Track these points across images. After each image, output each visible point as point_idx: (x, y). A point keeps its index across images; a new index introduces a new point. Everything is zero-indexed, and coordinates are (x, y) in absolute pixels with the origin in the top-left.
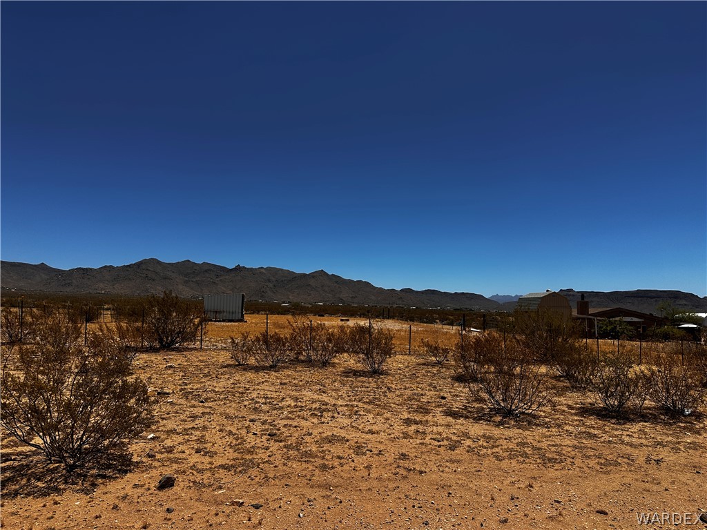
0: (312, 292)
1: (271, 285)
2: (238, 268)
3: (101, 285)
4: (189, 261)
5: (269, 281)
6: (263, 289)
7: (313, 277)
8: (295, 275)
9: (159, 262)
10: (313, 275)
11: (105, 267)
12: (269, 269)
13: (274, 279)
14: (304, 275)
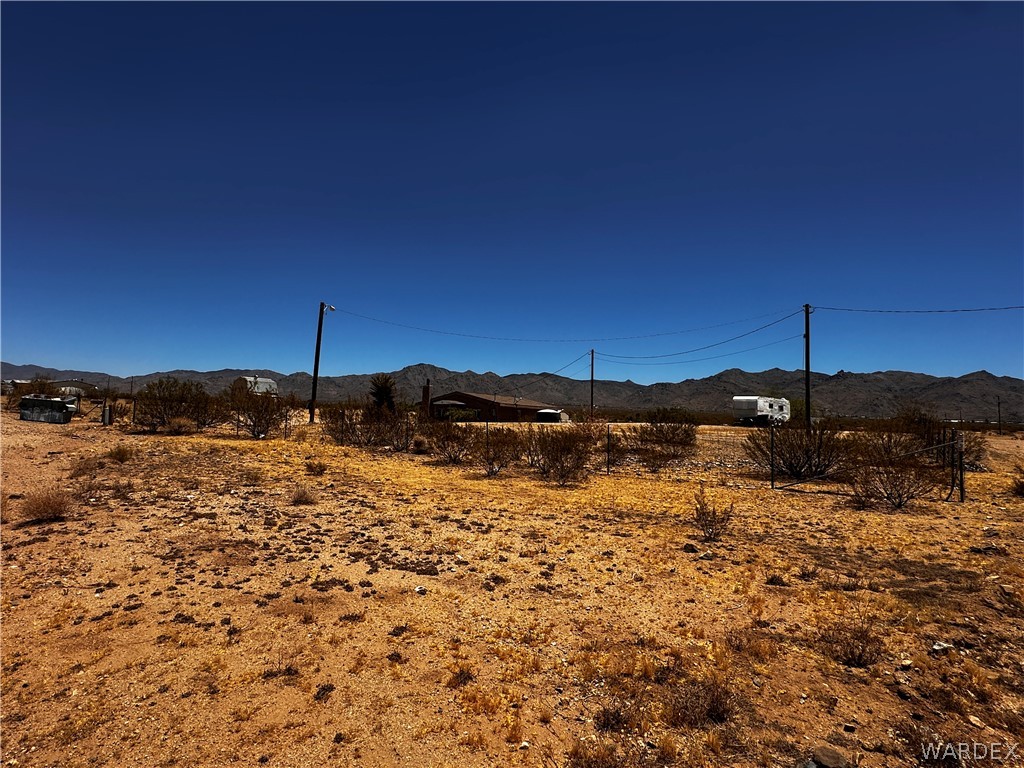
0: (961, 405)
1: (890, 396)
2: (841, 375)
3: (679, 401)
4: (777, 369)
5: (889, 390)
6: (876, 402)
7: (966, 382)
8: (934, 381)
9: (742, 373)
10: (965, 380)
11: (687, 380)
12: (890, 374)
13: (897, 388)
14: (950, 380)
